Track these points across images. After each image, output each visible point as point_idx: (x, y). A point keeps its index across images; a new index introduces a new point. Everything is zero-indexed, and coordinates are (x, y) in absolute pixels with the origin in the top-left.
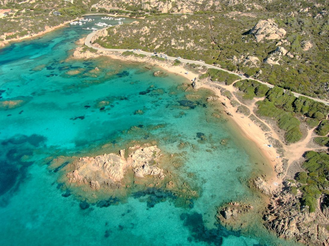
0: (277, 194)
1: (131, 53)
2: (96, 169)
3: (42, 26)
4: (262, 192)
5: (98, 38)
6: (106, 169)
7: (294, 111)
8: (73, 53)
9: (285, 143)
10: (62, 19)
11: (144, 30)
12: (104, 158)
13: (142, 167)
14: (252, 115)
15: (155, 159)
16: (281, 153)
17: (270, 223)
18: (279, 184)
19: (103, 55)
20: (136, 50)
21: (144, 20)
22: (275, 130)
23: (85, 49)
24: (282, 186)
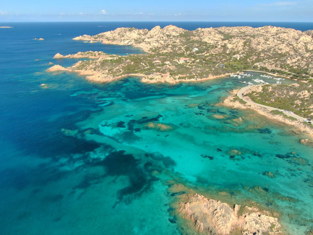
1: (281, 113)
2: (206, 211)
3: (207, 74)
5: (251, 92)
6: (215, 216)
8: (224, 100)
10: (225, 71)
11: (303, 93)
12: (217, 204)
19: (250, 108)
20: (287, 112)
21: (306, 84)
23: (236, 99)
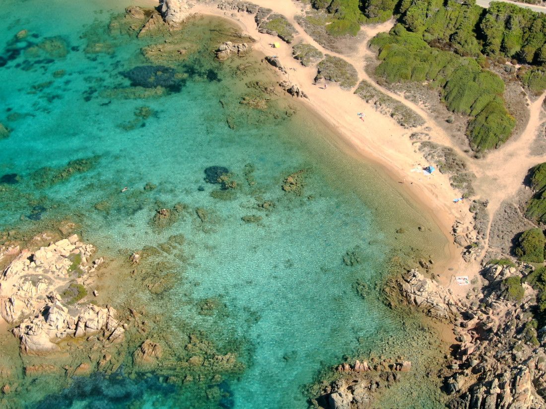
0: (471, 308)
4: (429, 311)
7: (483, 52)
9: (471, 153)
13: (40, 315)
14: (364, 82)
15: (80, 281)
16: (465, 184)
17: (463, 396)
18: (472, 277)
22: (436, 117)
24: (482, 282)
